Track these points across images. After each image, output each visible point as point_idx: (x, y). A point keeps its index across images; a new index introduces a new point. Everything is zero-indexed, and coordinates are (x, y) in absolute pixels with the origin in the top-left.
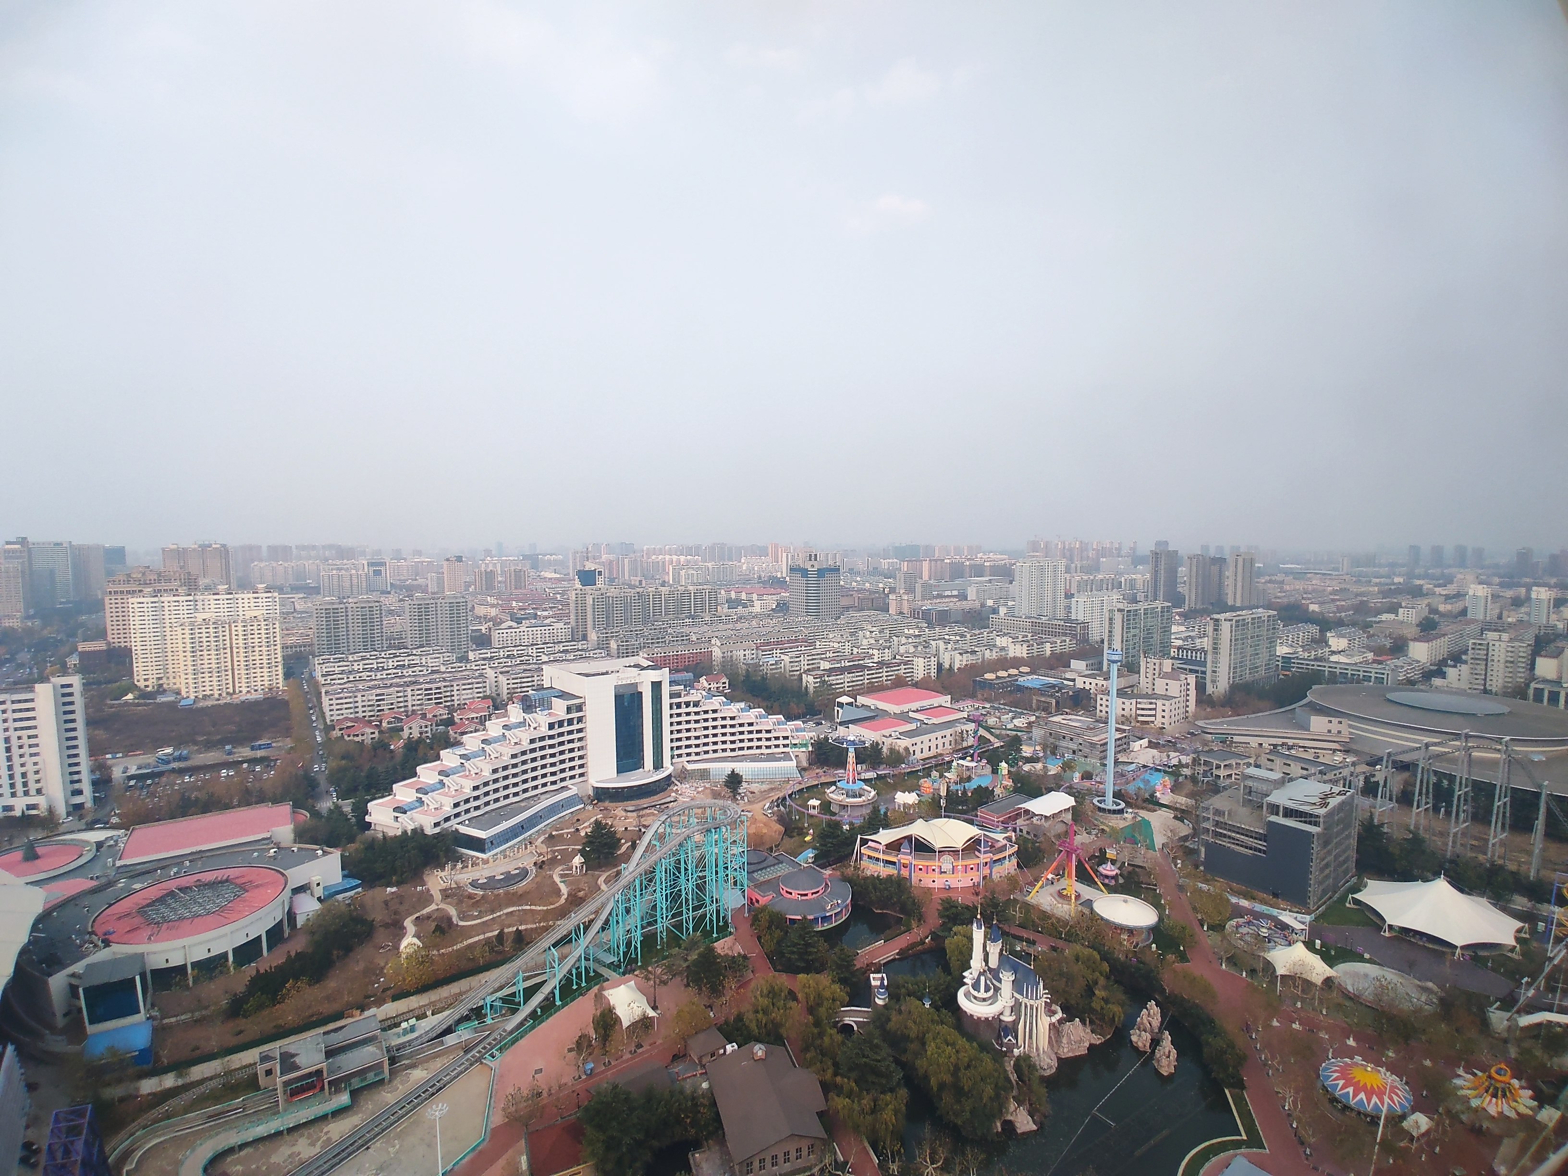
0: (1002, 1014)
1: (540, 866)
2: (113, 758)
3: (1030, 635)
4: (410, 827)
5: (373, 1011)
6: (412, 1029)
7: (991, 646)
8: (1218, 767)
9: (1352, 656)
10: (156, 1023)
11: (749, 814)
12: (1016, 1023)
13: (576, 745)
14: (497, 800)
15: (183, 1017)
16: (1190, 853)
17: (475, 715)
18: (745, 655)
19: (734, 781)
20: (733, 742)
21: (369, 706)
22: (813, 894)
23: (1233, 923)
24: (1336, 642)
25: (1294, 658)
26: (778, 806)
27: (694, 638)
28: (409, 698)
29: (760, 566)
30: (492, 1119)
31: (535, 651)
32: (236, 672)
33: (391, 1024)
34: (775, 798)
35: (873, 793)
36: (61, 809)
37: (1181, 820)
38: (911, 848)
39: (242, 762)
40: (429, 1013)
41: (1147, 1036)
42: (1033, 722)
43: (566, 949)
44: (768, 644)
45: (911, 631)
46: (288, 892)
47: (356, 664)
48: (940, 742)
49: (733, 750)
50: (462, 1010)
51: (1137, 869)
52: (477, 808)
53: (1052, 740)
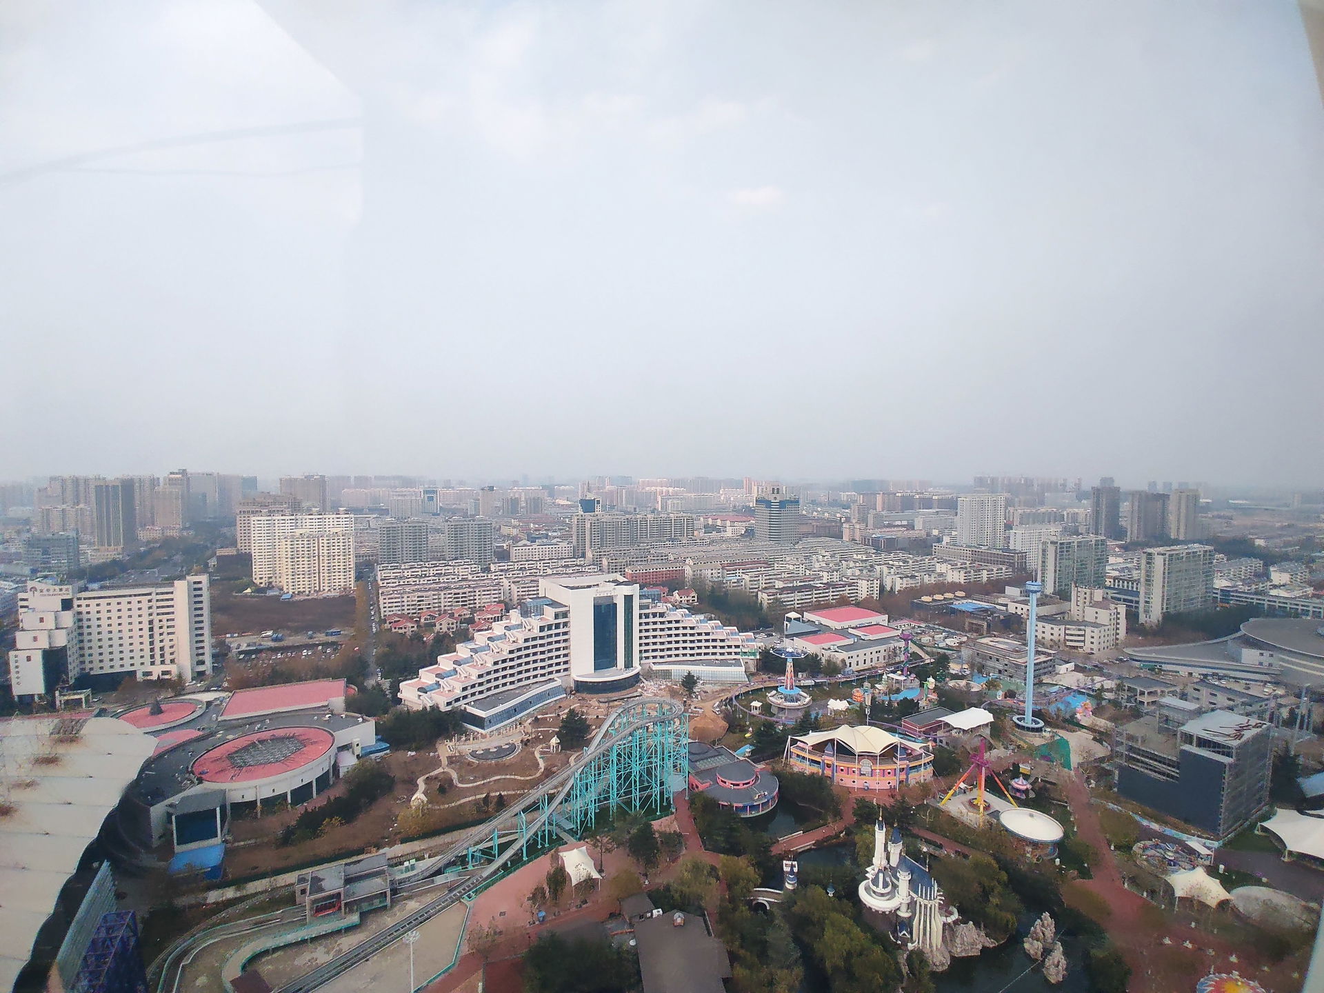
0: (898, 909)
1: (525, 743)
2: (231, 637)
3: (968, 563)
4: (429, 704)
5: (386, 850)
6: (413, 868)
7: (930, 572)
8: (1142, 693)
9: (1292, 590)
10: (229, 845)
11: (700, 711)
12: (911, 919)
13: (562, 645)
14: (496, 687)
15: (249, 842)
16: (1103, 774)
17: (490, 616)
18: (712, 574)
19: (689, 682)
20: (692, 648)
21: (413, 605)
22: (744, 784)
23: (1140, 845)
24: (1278, 576)
25: (1233, 591)
26: (726, 705)
27: (672, 559)
28: (442, 600)
29: (736, 497)
30: (462, 948)
31: (542, 565)
32: (321, 574)
33: (397, 862)
34: (724, 698)
35: (808, 699)
36: (188, 675)
37: (1100, 741)
38: (834, 750)
39: (319, 645)
40: (426, 856)
41: (1039, 945)
42: (964, 642)
43: (535, 814)
44: (735, 564)
45: (859, 557)
46: (334, 749)
47: (406, 571)
48: (875, 656)
49: (692, 655)
50: (450, 857)
51: (1048, 786)
52: (481, 692)
53: (978, 660)
